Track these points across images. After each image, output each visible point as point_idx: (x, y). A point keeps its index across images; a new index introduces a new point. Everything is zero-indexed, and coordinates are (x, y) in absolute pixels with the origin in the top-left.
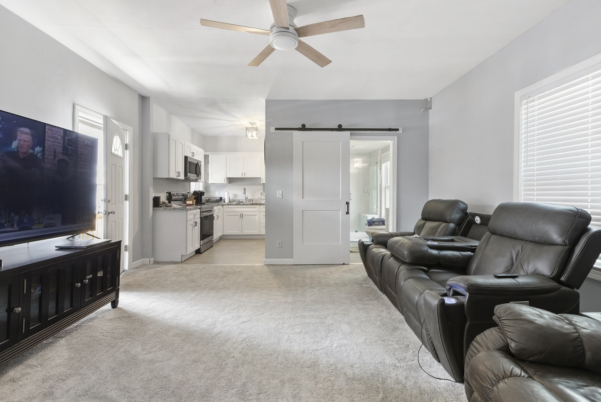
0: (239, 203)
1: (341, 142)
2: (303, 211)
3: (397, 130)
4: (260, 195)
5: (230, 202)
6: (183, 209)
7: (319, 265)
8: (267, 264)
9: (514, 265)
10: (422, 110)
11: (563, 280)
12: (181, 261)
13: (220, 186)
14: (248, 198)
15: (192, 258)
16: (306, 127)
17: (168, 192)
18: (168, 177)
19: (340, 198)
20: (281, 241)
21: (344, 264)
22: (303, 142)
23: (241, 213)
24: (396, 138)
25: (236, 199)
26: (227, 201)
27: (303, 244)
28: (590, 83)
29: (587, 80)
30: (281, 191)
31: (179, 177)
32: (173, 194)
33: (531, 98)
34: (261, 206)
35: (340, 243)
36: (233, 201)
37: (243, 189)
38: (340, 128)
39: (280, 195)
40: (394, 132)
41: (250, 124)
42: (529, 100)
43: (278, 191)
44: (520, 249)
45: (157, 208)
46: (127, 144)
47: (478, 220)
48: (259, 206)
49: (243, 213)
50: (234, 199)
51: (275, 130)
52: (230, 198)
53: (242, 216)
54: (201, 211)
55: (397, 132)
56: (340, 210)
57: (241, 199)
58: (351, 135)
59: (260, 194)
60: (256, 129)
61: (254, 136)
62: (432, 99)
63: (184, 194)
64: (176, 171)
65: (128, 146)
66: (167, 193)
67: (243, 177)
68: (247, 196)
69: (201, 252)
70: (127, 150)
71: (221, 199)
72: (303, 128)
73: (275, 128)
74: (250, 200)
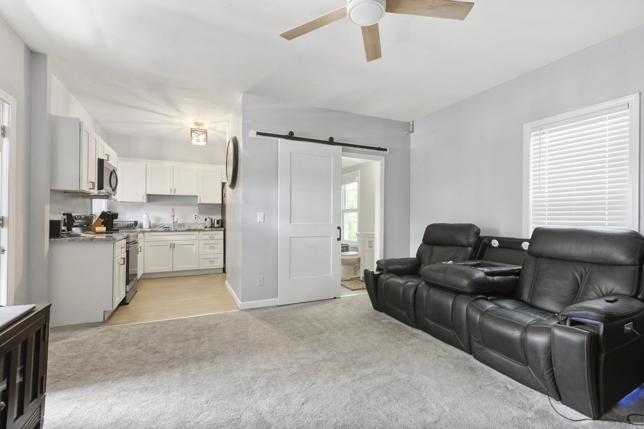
0: (167, 230)
1: (332, 158)
2: (290, 238)
3: (386, 150)
4: (194, 218)
5: (150, 228)
6: (109, 240)
7: (309, 303)
8: (244, 308)
9: (581, 286)
10: (405, 133)
11: (640, 297)
12: (103, 321)
13: (137, 206)
14: (177, 222)
15: (117, 313)
16: (294, 136)
17: (66, 213)
18: (78, 189)
19: (330, 221)
20: (263, 277)
21: (335, 298)
22: (291, 153)
23: (171, 242)
24: (383, 158)
25: (160, 224)
26: (146, 226)
27: (290, 278)
28: (607, 122)
29: (604, 119)
30: (262, 214)
31: (92, 190)
32: (75, 217)
33: (542, 130)
34: (200, 232)
35: (330, 274)
36: (154, 226)
37: (172, 210)
38: (331, 142)
39: (262, 218)
40: (382, 152)
41: (195, 124)
42: (541, 131)
43: (258, 213)
44: (583, 270)
45: (57, 239)
46: (4, 126)
47: (495, 243)
48: (198, 232)
49: (174, 242)
50: (156, 224)
51: (257, 134)
52: (151, 223)
53: (173, 246)
54: (127, 242)
55: (385, 152)
56: (331, 236)
57: (167, 223)
58: (343, 150)
59: (194, 216)
60: (205, 132)
61: (200, 140)
62: (414, 122)
63: (88, 217)
64: (89, 181)
65: (6, 130)
66: (64, 214)
67: (172, 194)
68: (175, 220)
69: (126, 302)
70: (4, 137)
71: (136, 223)
72: (291, 136)
73: (257, 132)
74: (180, 225)
